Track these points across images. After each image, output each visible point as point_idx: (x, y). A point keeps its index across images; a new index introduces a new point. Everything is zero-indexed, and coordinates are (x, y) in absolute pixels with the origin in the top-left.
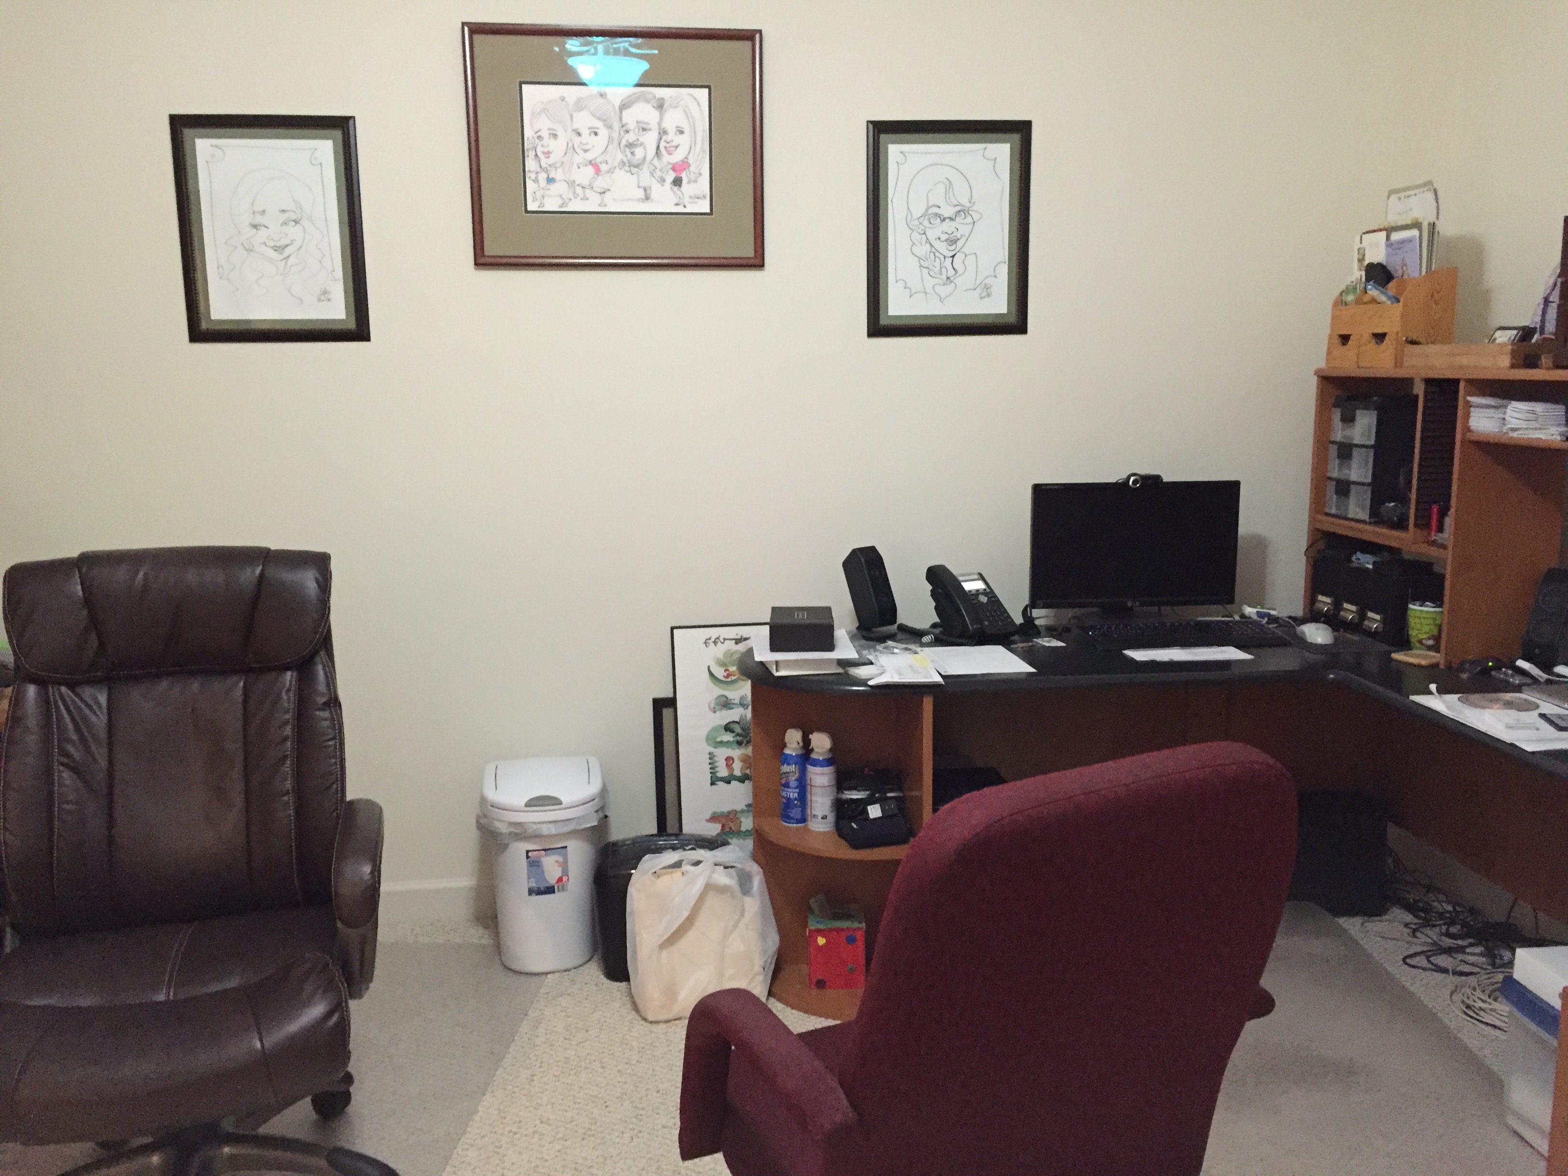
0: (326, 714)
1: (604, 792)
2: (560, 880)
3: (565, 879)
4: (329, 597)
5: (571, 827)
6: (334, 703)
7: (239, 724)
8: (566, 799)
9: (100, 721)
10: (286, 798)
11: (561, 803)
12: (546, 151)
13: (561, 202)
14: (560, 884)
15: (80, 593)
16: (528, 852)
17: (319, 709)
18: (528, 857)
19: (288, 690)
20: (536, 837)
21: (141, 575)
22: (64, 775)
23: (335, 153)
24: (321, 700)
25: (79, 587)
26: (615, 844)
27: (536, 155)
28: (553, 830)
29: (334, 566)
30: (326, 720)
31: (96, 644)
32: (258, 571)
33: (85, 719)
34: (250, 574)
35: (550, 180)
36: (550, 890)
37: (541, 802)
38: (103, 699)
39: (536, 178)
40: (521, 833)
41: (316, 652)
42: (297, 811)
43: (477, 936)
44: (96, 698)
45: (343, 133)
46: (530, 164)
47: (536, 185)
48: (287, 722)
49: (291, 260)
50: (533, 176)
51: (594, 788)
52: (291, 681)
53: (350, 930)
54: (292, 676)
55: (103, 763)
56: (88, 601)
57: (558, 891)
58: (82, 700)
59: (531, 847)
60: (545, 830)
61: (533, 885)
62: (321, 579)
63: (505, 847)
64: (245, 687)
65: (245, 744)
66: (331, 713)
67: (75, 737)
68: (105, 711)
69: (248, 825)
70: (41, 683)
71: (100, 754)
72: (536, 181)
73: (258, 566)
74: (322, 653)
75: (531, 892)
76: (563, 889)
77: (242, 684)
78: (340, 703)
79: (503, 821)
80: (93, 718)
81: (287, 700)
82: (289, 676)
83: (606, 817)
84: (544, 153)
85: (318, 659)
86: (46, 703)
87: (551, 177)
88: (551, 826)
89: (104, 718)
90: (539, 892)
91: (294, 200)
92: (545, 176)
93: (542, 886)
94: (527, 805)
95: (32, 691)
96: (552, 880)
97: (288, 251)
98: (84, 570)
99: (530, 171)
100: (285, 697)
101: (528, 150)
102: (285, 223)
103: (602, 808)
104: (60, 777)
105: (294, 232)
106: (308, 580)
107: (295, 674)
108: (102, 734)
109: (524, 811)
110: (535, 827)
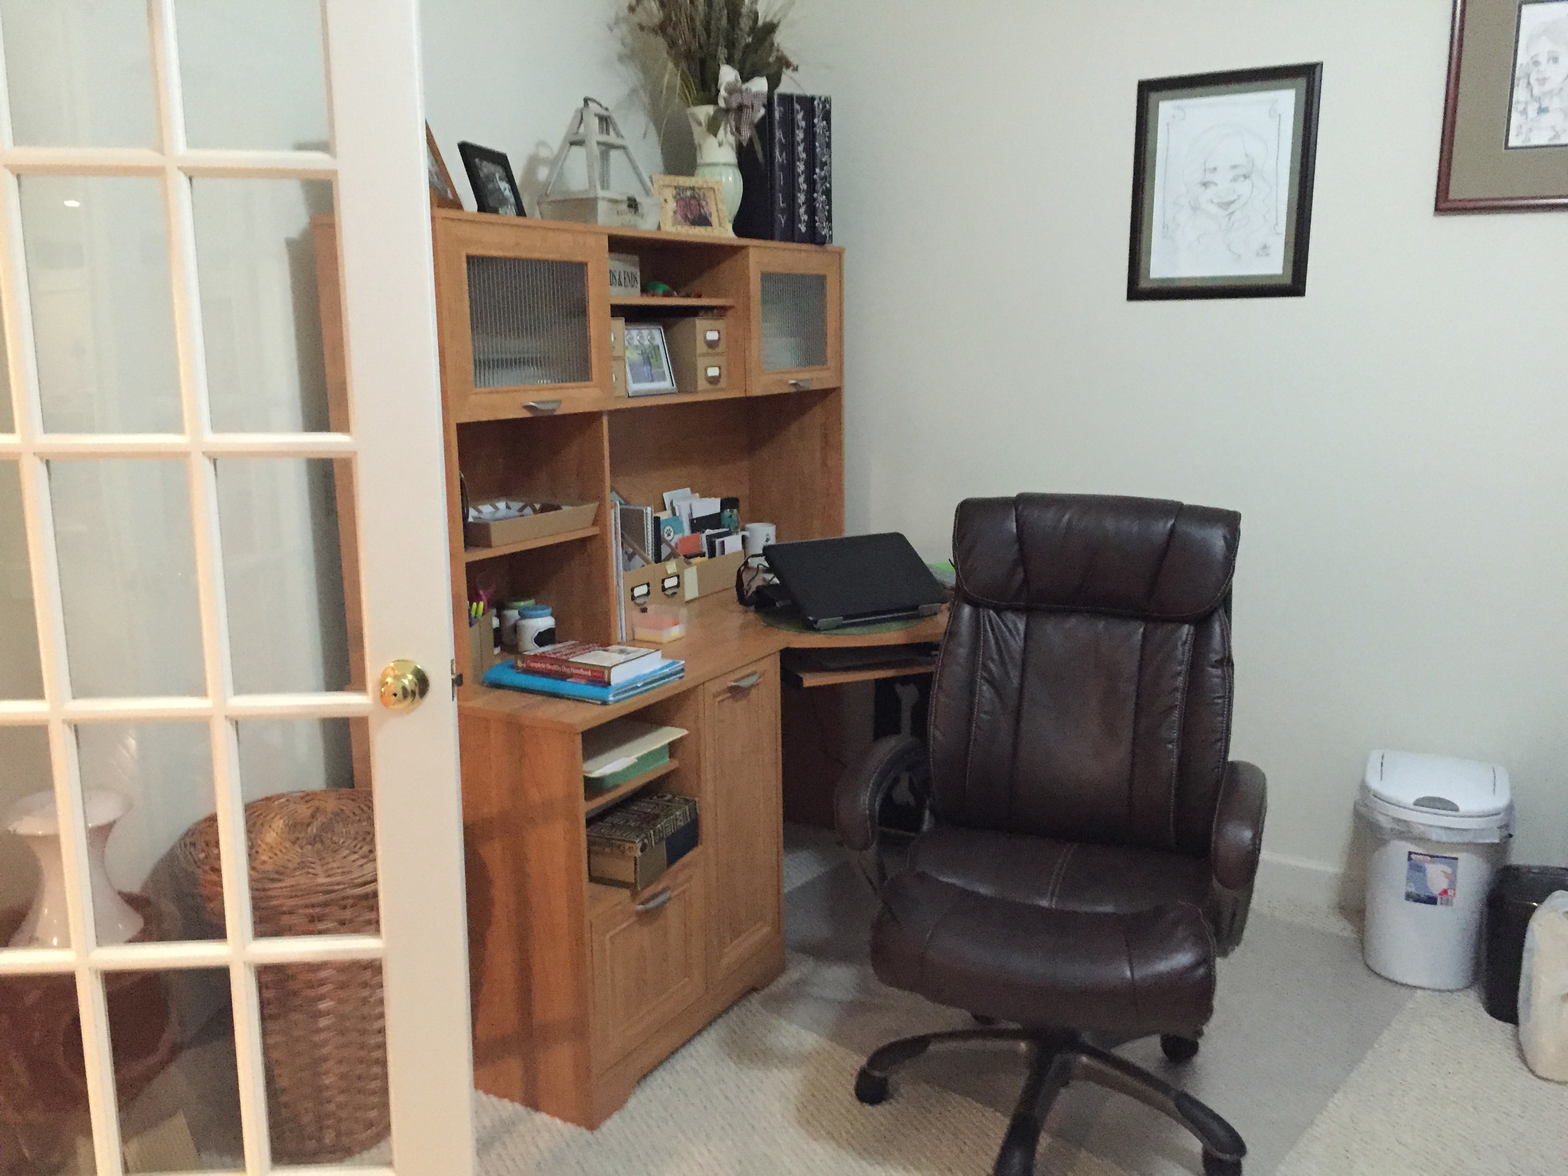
0: (1217, 672)
1: (1510, 809)
2: (1445, 892)
3: (1450, 893)
4: (1235, 556)
5: (1467, 838)
6: (1227, 662)
7: (1135, 669)
8: (1463, 808)
9: (1016, 644)
10: (1170, 746)
11: (1457, 810)
12: (1540, 76)
13: (1552, 134)
14: (1444, 897)
15: (1015, 530)
16: (1410, 853)
17: (1213, 667)
18: (1410, 859)
19: (1185, 643)
20: (1420, 839)
21: (1067, 517)
22: (985, 688)
23: (1296, 104)
24: (1215, 657)
25: (1014, 525)
26: (1517, 868)
27: (1529, 83)
28: (1444, 837)
29: (1243, 526)
30: (1218, 677)
31: (1022, 575)
32: (1171, 523)
33: (1005, 641)
34: (1163, 526)
35: (1542, 111)
36: (1431, 900)
37: (1432, 804)
38: (1021, 627)
39: (1525, 109)
40: (1405, 831)
41: (1215, 610)
42: (1180, 759)
43: (1340, 927)
44: (1016, 624)
45: (1308, 83)
46: (1520, 94)
47: (1524, 117)
48: (1179, 674)
49: (1237, 215)
50: (1521, 107)
51: (1500, 801)
52: (1188, 634)
53: (1226, 890)
54: (1189, 631)
55: (1016, 682)
56: (1020, 537)
57: (1441, 904)
58: (1007, 626)
59: (1413, 849)
60: (1434, 836)
61: (1412, 890)
62: (1228, 537)
63: (1383, 842)
64: (1144, 634)
65: (1138, 688)
66: (1223, 671)
67: (996, 657)
68: (1022, 635)
69: (1133, 765)
70: (976, 605)
71: (1015, 674)
72: (1524, 112)
73: (1172, 518)
74: (1221, 611)
75: (1409, 897)
76: (1448, 903)
77: (1142, 630)
78: (1233, 664)
79: (1386, 815)
80: (1013, 643)
81: (1182, 653)
82: (1186, 630)
83: (1511, 836)
84: (1538, 80)
85: (1216, 616)
86: (976, 620)
87: (1543, 106)
88: (1442, 832)
89: (1021, 643)
90: (1418, 899)
91: (1247, 155)
92: (1536, 105)
93: (1423, 894)
94: (1416, 804)
95: (967, 610)
96: (1436, 891)
97: (1232, 208)
98: (1020, 508)
99: (1518, 102)
100: (1180, 648)
101: (1519, 79)
102: (1235, 179)
103: (1506, 826)
104: (981, 690)
105: (1244, 188)
106: (1216, 538)
107: (1192, 628)
108: (1018, 657)
109: (1412, 810)
110: (1422, 828)
